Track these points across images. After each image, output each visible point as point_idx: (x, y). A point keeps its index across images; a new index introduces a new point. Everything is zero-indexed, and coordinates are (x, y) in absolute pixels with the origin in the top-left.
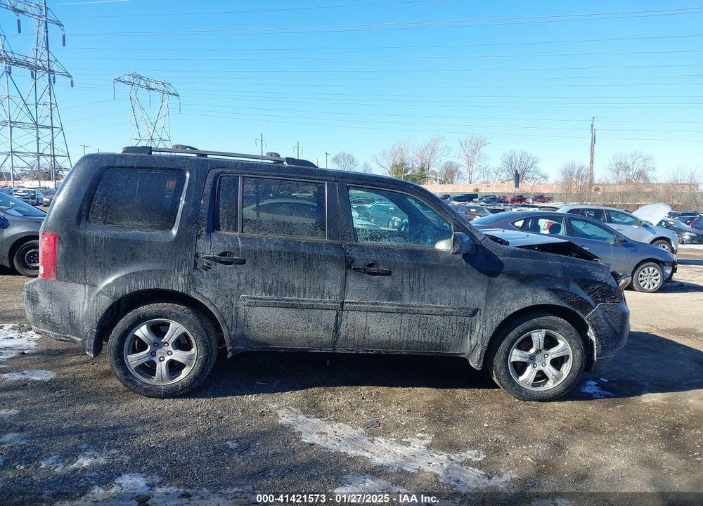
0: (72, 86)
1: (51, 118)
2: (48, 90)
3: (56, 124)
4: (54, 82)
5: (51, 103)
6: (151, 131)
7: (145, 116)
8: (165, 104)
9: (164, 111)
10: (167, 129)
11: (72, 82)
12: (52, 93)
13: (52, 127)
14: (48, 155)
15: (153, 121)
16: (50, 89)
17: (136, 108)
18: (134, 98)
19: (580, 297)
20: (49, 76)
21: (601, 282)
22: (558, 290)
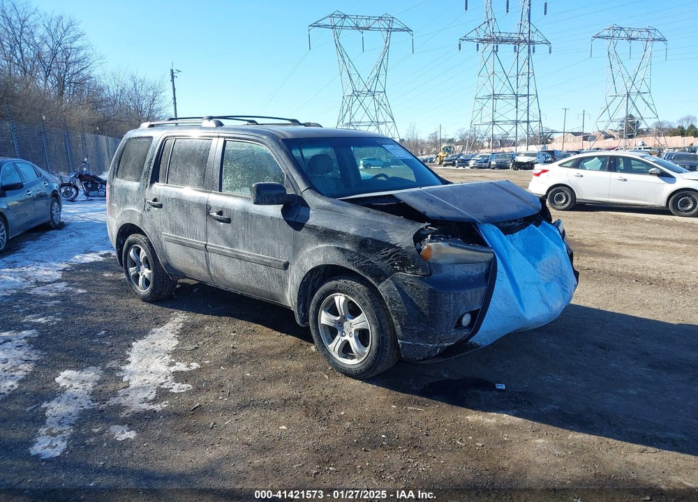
0: (550, 52)
1: (528, 86)
2: (527, 61)
3: (532, 91)
4: (534, 52)
5: (529, 73)
6: (629, 84)
7: (623, 70)
8: (648, 53)
9: (646, 60)
10: (647, 81)
11: (550, 48)
12: (530, 63)
13: (528, 95)
14: (524, 122)
15: (632, 75)
16: (529, 60)
17: (614, 63)
18: (612, 52)
19: (370, 262)
20: (529, 47)
21: (394, 246)
22: (346, 250)
